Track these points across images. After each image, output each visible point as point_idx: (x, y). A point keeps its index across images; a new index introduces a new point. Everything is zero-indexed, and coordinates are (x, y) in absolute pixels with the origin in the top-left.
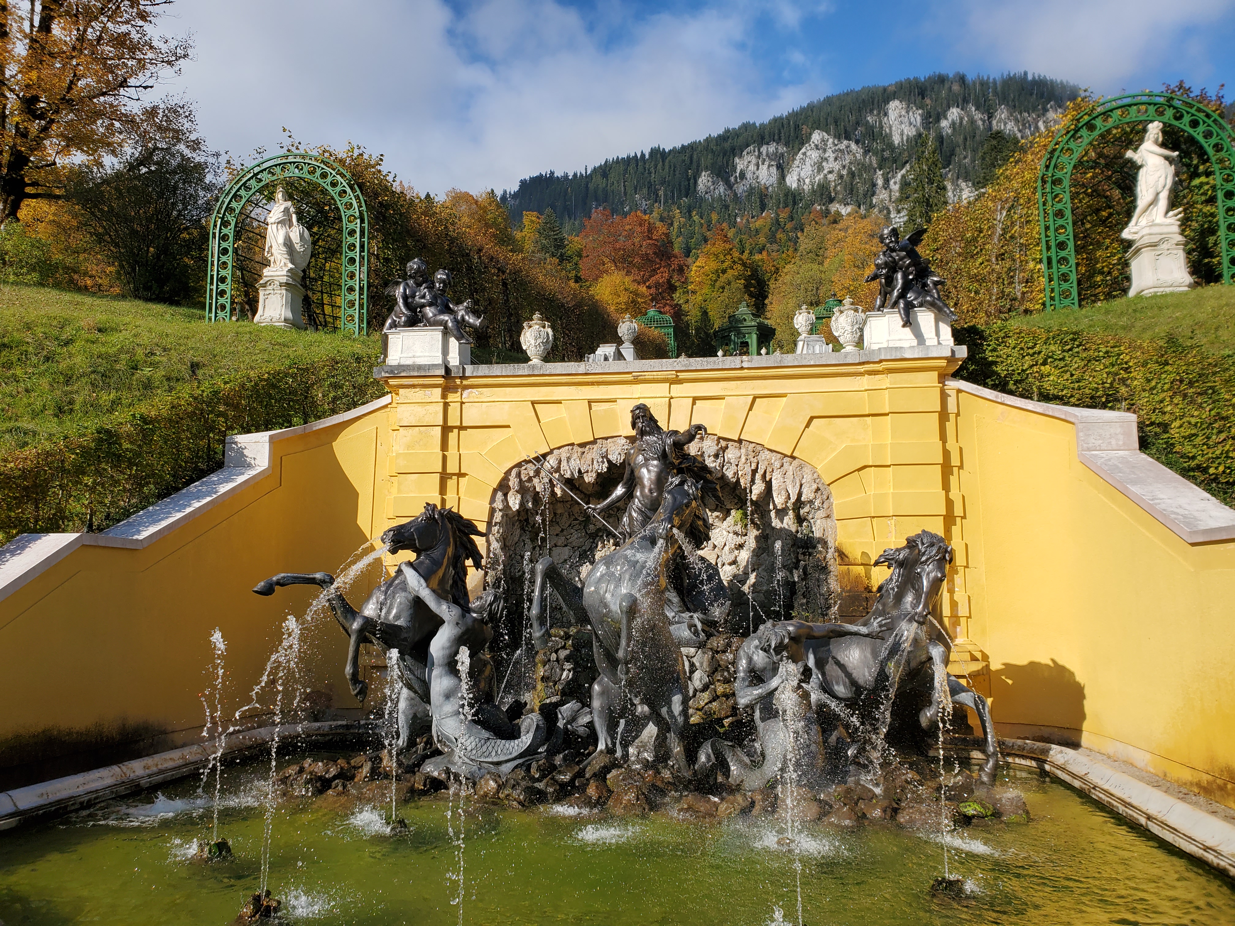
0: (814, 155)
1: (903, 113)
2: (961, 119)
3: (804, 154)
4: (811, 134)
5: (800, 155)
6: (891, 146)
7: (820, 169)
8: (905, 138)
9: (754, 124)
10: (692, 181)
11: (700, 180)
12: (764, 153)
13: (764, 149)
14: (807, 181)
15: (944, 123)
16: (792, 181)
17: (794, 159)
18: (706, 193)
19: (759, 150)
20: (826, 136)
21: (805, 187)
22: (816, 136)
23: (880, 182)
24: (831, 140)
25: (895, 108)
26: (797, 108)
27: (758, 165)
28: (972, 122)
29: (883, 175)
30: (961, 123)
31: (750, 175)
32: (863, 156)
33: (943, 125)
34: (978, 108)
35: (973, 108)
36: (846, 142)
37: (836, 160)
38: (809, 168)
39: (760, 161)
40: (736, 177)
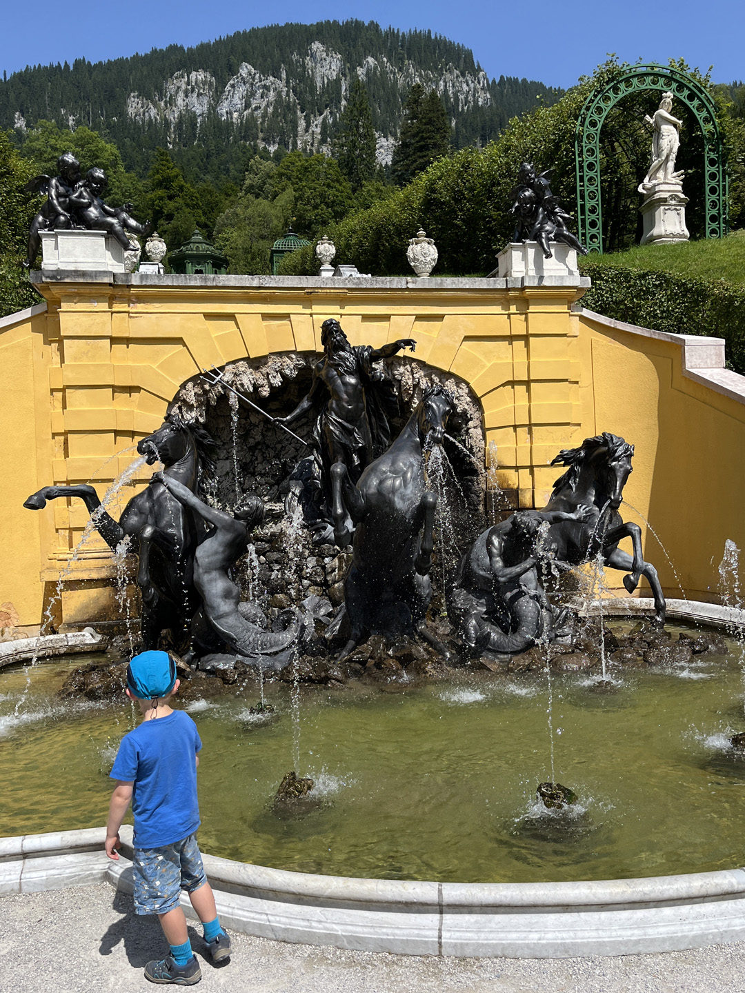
0: (242, 90)
1: (324, 55)
2: (375, 68)
3: (233, 86)
4: (239, 65)
5: (228, 87)
6: (313, 88)
7: (248, 105)
8: (326, 81)
9: (182, 48)
10: (121, 101)
11: (129, 102)
12: (194, 79)
13: (193, 75)
14: (235, 115)
15: (360, 71)
16: (222, 112)
17: (223, 91)
18: (136, 116)
19: (188, 76)
20: (253, 71)
21: (234, 120)
22: (245, 69)
23: (302, 123)
24: (258, 75)
25: (316, 49)
26: (224, 37)
27: (187, 91)
28: (384, 73)
29: (305, 116)
30: (375, 72)
31: (180, 102)
32: (288, 95)
33: (359, 73)
34: (389, 60)
35: (385, 59)
36: (271, 78)
37: (262, 97)
38: (238, 101)
39: (189, 87)
40: (166, 102)
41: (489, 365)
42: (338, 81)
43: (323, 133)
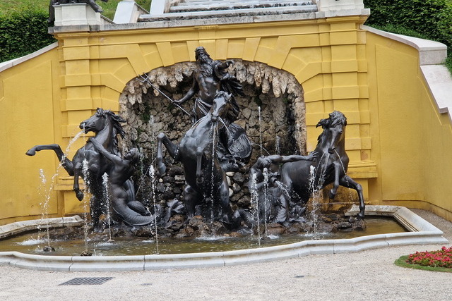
41: (307, 64)
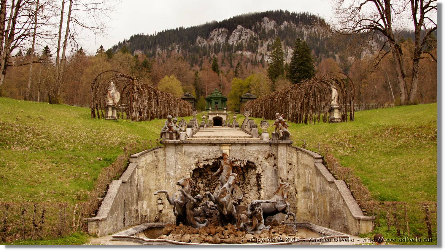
0: (238, 33)
1: (269, 21)
2: (288, 25)
3: (235, 33)
4: (237, 26)
5: (233, 33)
6: (264, 32)
7: (240, 39)
8: (269, 30)
9: (217, 22)
10: (194, 40)
11: (197, 39)
13: (220, 30)
14: (235, 42)
16: (230, 41)
17: (231, 34)
18: (199, 44)
19: (219, 30)
20: (242, 27)
21: (235, 44)
22: (239, 27)
23: (260, 44)
24: (244, 29)
25: (266, 19)
26: (232, 17)
27: (218, 35)
28: (291, 26)
29: (261, 42)
30: (288, 27)
31: (215, 39)
32: (255, 35)
33: (282, 27)
34: (293, 22)
35: (291, 22)
36: (249, 30)
37: (245, 35)
38: (236, 38)
39: (219, 34)
40: (210, 39)
42: (274, 30)
43: (268, 47)
